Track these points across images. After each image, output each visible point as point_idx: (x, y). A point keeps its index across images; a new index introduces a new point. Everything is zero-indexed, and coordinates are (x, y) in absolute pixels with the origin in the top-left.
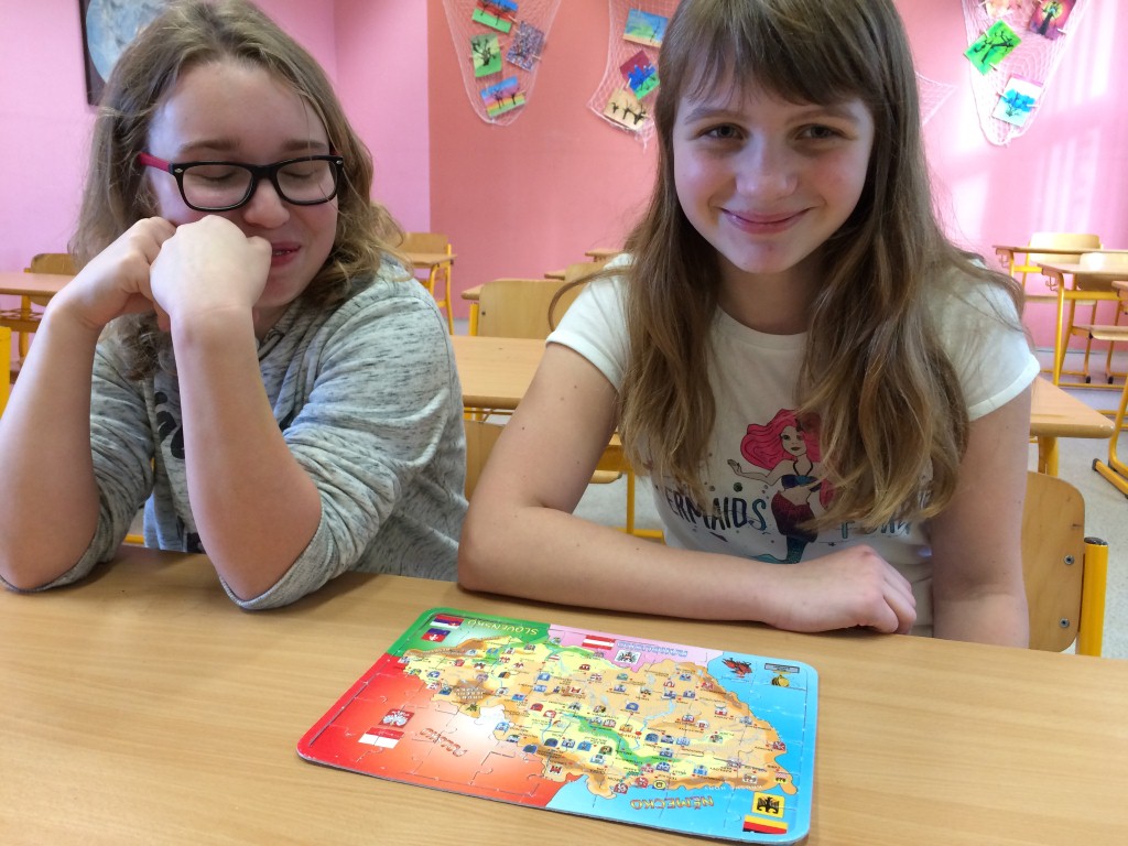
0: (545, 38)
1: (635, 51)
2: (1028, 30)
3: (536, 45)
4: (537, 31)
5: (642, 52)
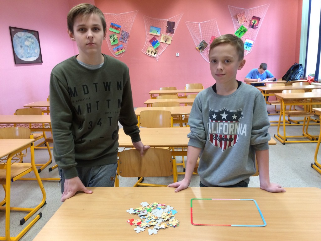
0: (129, 34)
1: (153, 37)
2: (249, 27)
3: (127, 36)
4: (127, 33)
5: (154, 37)
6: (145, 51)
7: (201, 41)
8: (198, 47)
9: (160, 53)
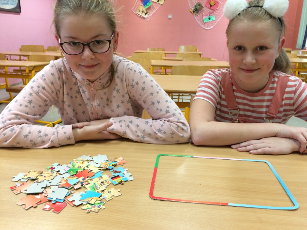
6: (135, 10)
7: (196, 2)
8: (192, 9)
9: (151, 13)
